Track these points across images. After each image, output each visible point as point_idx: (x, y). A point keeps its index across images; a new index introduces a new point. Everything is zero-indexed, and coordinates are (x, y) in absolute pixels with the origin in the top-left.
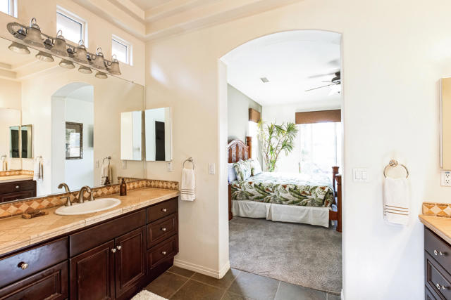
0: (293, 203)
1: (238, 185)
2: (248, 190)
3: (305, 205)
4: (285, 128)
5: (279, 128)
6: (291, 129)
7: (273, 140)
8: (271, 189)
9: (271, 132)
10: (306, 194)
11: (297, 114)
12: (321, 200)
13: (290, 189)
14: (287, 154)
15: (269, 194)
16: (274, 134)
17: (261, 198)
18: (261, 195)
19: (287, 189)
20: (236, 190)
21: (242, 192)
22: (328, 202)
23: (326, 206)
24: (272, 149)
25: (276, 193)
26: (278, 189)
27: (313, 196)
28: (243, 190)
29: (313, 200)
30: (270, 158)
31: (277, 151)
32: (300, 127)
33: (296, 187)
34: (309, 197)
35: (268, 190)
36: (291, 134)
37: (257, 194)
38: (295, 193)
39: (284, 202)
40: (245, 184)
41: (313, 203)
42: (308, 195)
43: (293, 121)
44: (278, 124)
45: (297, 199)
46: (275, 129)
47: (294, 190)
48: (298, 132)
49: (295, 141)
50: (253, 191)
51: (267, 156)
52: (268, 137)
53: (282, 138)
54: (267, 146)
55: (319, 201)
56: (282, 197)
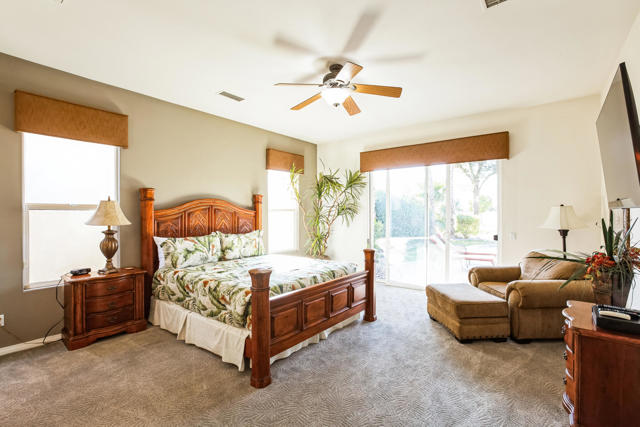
0: (212, 315)
2: (170, 284)
3: (224, 322)
5: (329, 181)
6: (353, 180)
10: (225, 300)
11: (362, 154)
12: (238, 315)
13: (209, 289)
15: (188, 294)
17: (182, 301)
18: (182, 296)
20: (159, 283)
21: (164, 287)
25: (195, 294)
26: (198, 286)
27: (232, 308)
28: (165, 283)
29: (231, 313)
33: (217, 286)
34: (228, 307)
35: (188, 287)
37: (178, 293)
38: (214, 296)
39: (202, 312)
41: (231, 320)
44: (328, 173)
45: (215, 310)
47: (214, 292)
48: (368, 185)
50: (174, 286)
56: (201, 302)
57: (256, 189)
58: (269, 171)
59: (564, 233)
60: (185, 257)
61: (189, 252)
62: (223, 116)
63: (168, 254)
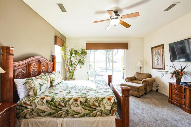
0: (84, 115)
1: (28, 103)
2: (39, 107)
3: (95, 116)
4: (80, 52)
5: (76, 52)
6: (83, 52)
7: (73, 59)
8: (63, 104)
9: (71, 54)
10: (96, 106)
11: (87, 44)
12: (108, 110)
13: (81, 102)
14: (81, 67)
15: (61, 109)
16: (73, 55)
17: (54, 113)
18: (53, 111)
19: (78, 103)
20: (26, 108)
21: (32, 110)
22: (113, 111)
23: (112, 115)
24: (72, 65)
25: (68, 108)
26: (70, 103)
27: (102, 108)
28: (33, 107)
29: (101, 111)
30: (70, 70)
31: (75, 66)
32: (88, 51)
33: (87, 99)
34: (98, 108)
35: (60, 105)
36: (83, 55)
37: (49, 110)
38: (86, 106)
39: (76, 116)
40: (36, 101)
41: (102, 114)
42: (97, 107)
43: (84, 47)
44: (76, 49)
45: (88, 112)
46: (74, 52)
47: (85, 104)
48: (87, 54)
49: (85, 59)
50: (45, 107)
51: (69, 68)
52: (69, 57)
53: (78, 57)
54: (69, 62)
55: (107, 111)
56: (73, 111)
57: (52, 53)
58: (56, 46)
59: (141, 67)
60: (40, 89)
61: (41, 85)
62: (44, 18)
63: (31, 88)
